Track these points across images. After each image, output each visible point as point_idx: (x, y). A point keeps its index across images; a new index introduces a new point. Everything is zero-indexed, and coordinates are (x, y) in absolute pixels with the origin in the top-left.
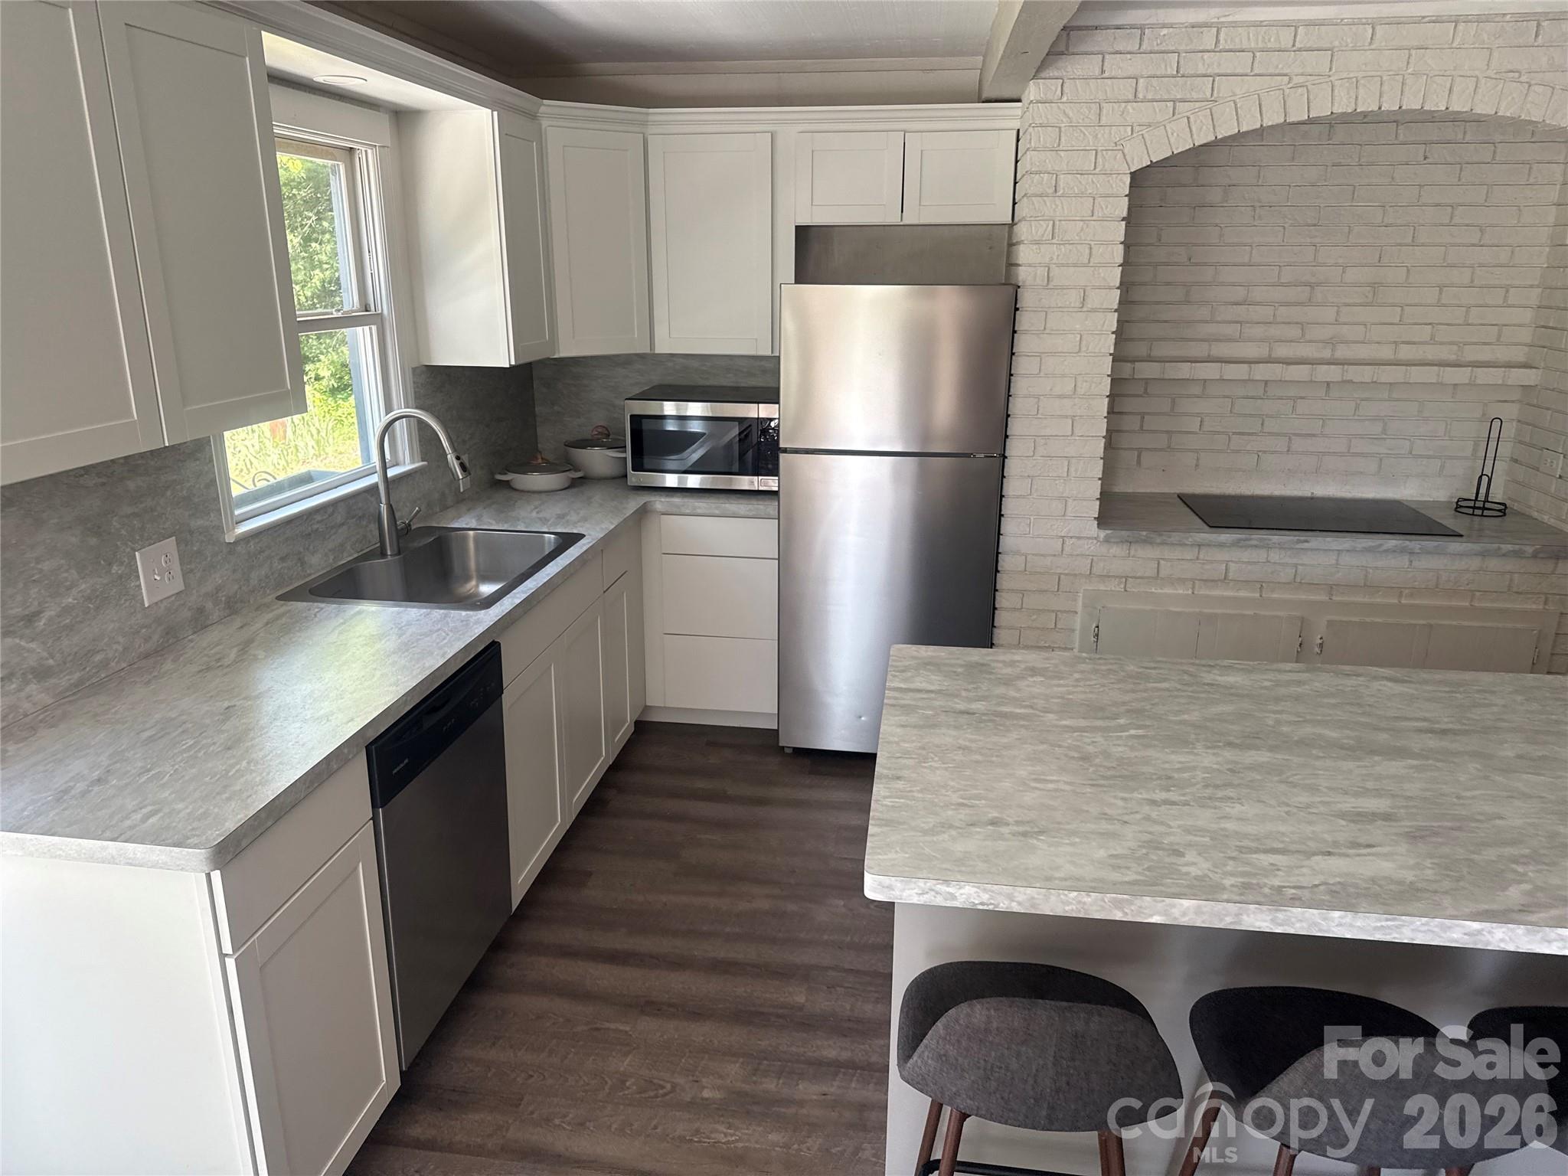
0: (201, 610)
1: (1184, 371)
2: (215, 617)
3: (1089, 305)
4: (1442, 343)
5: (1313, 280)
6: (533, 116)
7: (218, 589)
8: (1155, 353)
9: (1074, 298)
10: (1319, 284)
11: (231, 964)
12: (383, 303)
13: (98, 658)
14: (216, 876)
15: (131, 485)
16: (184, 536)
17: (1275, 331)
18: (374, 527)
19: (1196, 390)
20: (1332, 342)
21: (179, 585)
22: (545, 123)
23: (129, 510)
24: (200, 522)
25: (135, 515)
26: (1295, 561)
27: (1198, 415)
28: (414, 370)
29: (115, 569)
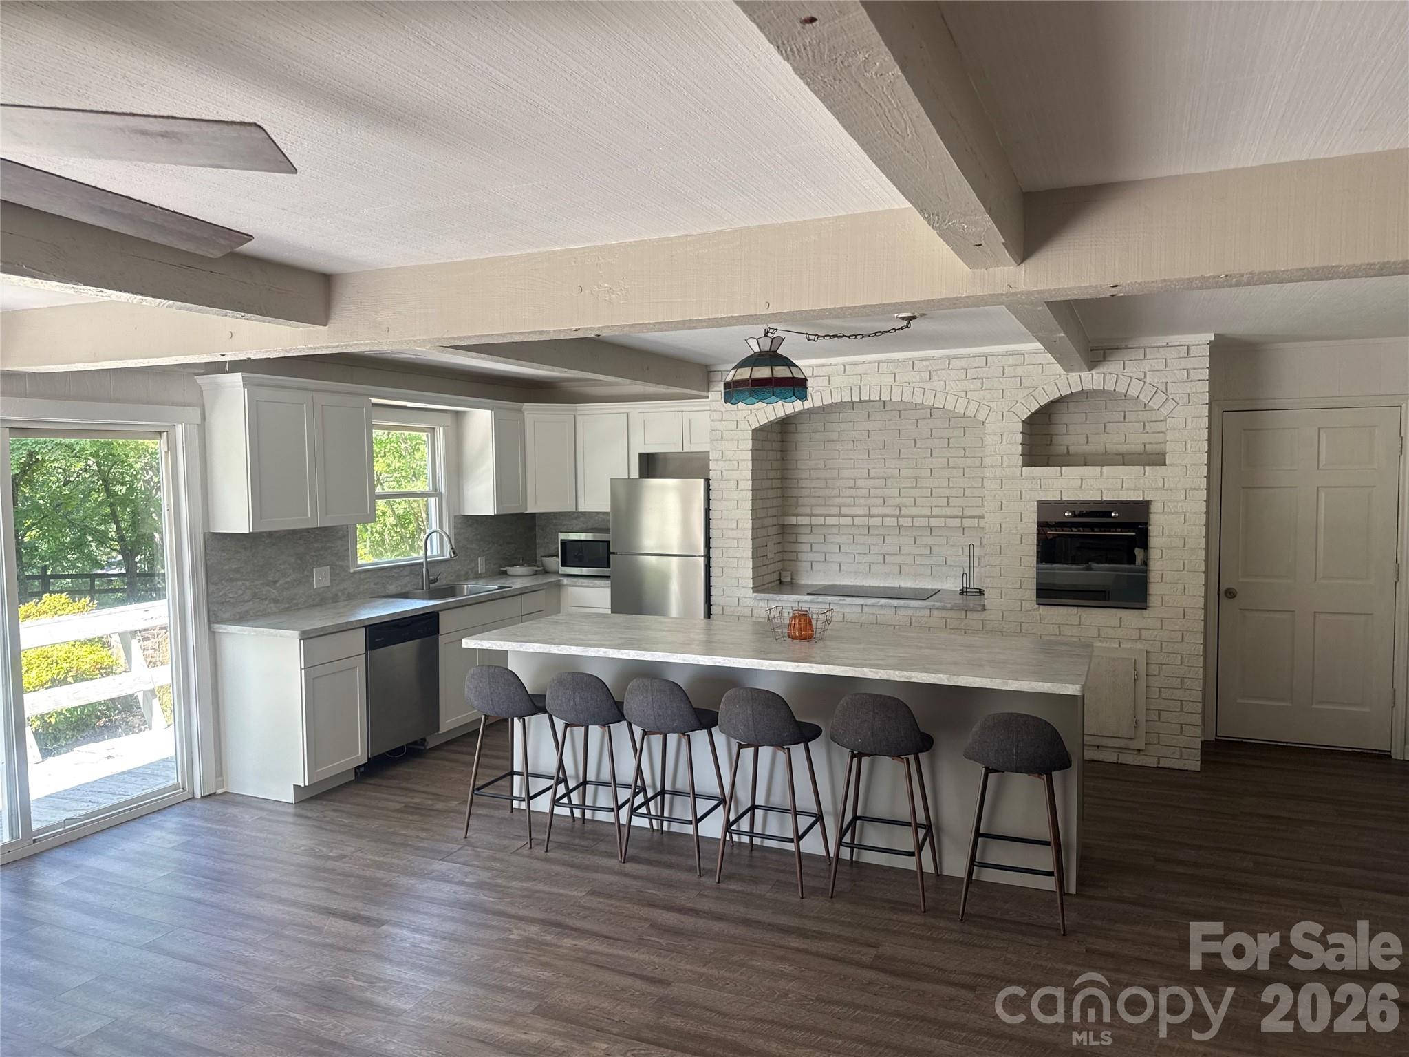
0: (337, 595)
1: (821, 521)
2: (342, 598)
3: (740, 488)
4: (954, 507)
5: (885, 476)
6: (520, 410)
7: (345, 589)
8: (814, 512)
9: (733, 484)
10: (889, 478)
11: (303, 671)
12: (442, 488)
13: (295, 601)
14: (302, 641)
15: (316, 545)
16: (333, 567)
17: (870, 501)
18: (420, 577)
19: (835, 530)
20: (899, 507)
21: (328, 584)
22: (526, 413)
23: (313, 554)
24: (340, 563)
25: (316, 556)
26: (842, 610)
27: (838, 544)
28: (455, 517)
29: (306, 572)
